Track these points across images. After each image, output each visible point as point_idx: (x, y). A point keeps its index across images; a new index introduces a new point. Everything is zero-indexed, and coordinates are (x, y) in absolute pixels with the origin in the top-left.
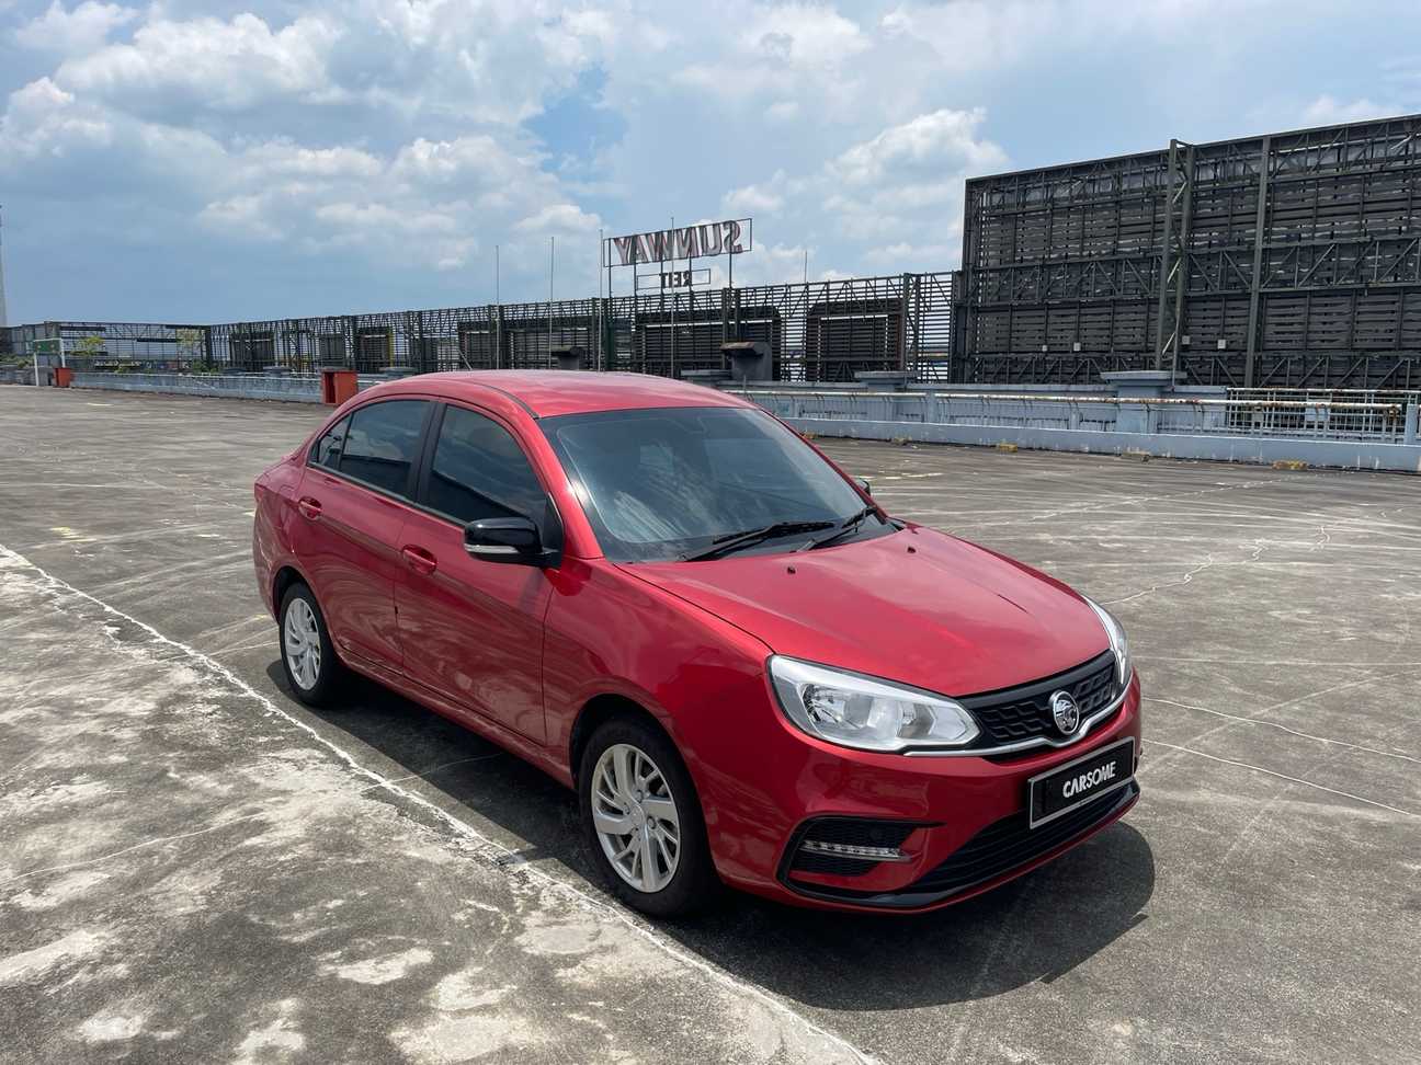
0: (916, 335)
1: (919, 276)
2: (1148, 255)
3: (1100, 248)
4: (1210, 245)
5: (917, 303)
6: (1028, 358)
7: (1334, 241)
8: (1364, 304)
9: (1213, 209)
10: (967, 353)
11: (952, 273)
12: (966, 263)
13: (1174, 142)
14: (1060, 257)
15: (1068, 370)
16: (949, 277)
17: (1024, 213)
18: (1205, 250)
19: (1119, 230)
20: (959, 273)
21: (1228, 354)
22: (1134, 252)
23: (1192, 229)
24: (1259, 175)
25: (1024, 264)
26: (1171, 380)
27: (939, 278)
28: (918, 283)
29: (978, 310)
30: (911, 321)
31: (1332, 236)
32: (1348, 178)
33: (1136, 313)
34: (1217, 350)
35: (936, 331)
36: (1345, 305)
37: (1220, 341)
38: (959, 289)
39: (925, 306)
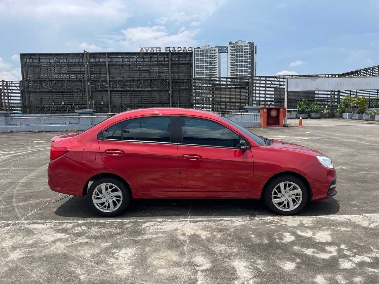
0: (8, 99)
1: (7, 82)
2: (80, 79)
3: (66, 77)
4: (95, 78)
5: (7, 90)
6: (47, 106)
7: (124, 79)
8: (133, 94)
9: (94, 69)
10: (27, 105)
11: (19, 81)
12: (23, 78)
13: (84, 51)
14: (53, 79)
15: (61, 110)
16: (18, 82)
17: (40, 65)
18: (94, 79)
19: (71, 72)
20: (21, 81)
21: (104, 105)
22: (75, 78)
23: (91, 74)
24: (106, 62)
25: (42, 80)
26: (93, 112)
27: (14, 82)
28: (7, 84)
29: (29, 93)
30: (6, 95)
31: (123, 78)
32: (125, 65)
33: (78, 94)
34: (102, 104)
35: (16, 98)
36: (128, 94)
37: (102, 102)
38: (22, 86)
39: (10, 91)
